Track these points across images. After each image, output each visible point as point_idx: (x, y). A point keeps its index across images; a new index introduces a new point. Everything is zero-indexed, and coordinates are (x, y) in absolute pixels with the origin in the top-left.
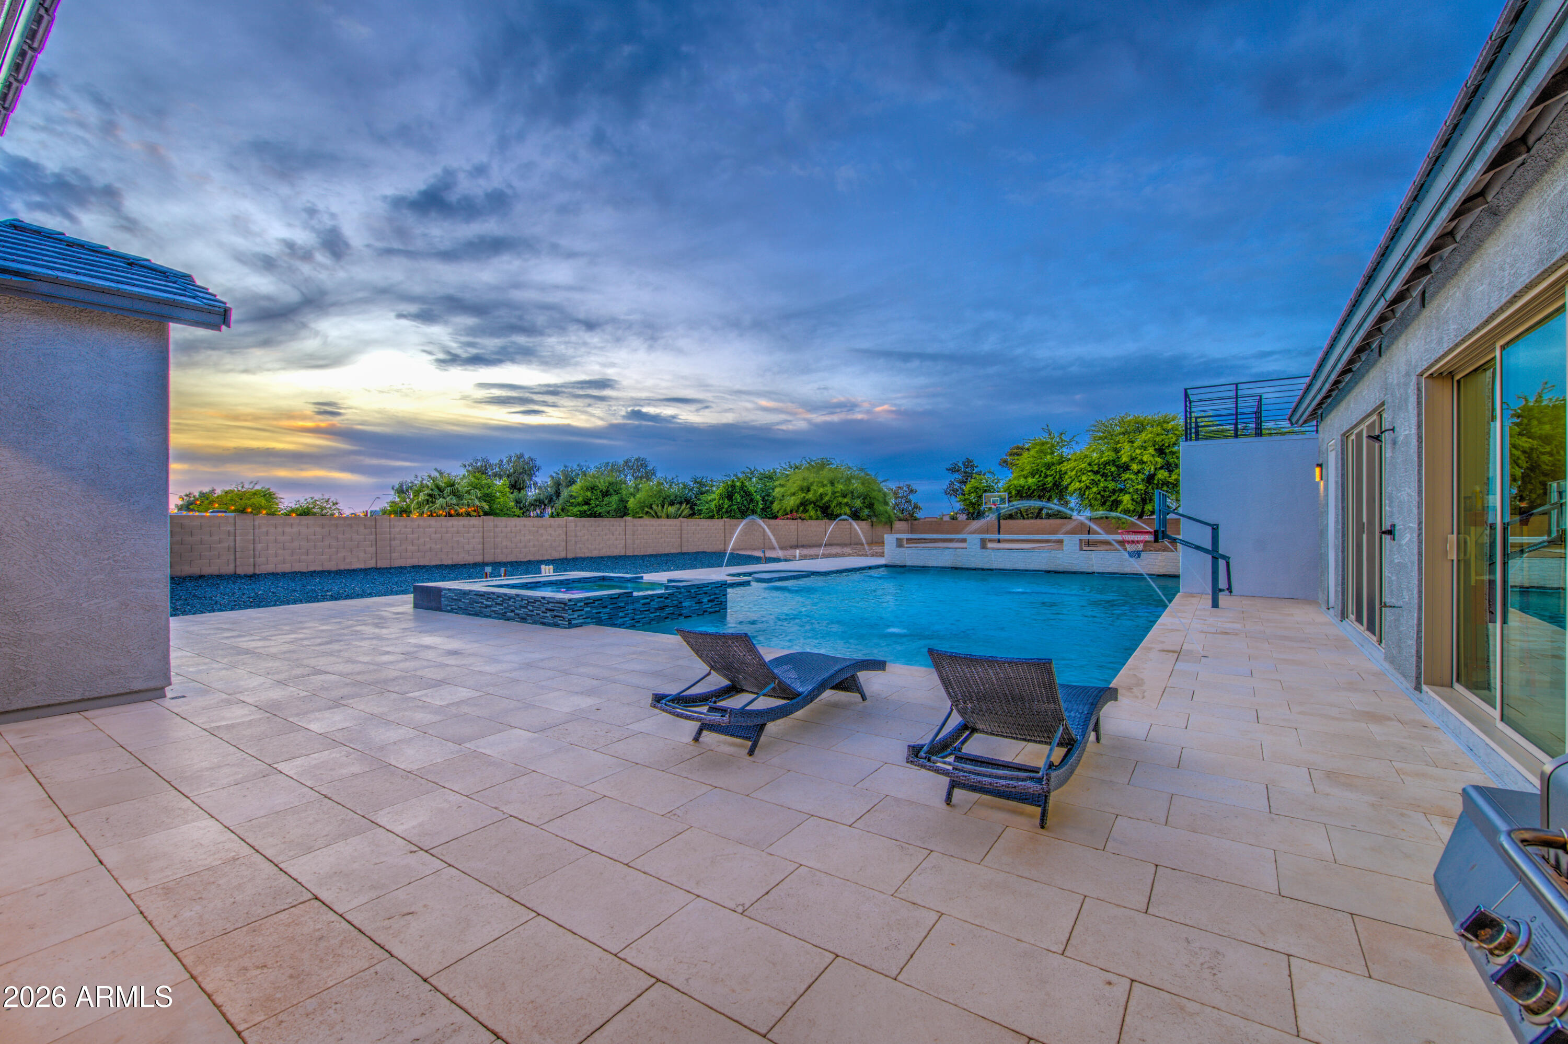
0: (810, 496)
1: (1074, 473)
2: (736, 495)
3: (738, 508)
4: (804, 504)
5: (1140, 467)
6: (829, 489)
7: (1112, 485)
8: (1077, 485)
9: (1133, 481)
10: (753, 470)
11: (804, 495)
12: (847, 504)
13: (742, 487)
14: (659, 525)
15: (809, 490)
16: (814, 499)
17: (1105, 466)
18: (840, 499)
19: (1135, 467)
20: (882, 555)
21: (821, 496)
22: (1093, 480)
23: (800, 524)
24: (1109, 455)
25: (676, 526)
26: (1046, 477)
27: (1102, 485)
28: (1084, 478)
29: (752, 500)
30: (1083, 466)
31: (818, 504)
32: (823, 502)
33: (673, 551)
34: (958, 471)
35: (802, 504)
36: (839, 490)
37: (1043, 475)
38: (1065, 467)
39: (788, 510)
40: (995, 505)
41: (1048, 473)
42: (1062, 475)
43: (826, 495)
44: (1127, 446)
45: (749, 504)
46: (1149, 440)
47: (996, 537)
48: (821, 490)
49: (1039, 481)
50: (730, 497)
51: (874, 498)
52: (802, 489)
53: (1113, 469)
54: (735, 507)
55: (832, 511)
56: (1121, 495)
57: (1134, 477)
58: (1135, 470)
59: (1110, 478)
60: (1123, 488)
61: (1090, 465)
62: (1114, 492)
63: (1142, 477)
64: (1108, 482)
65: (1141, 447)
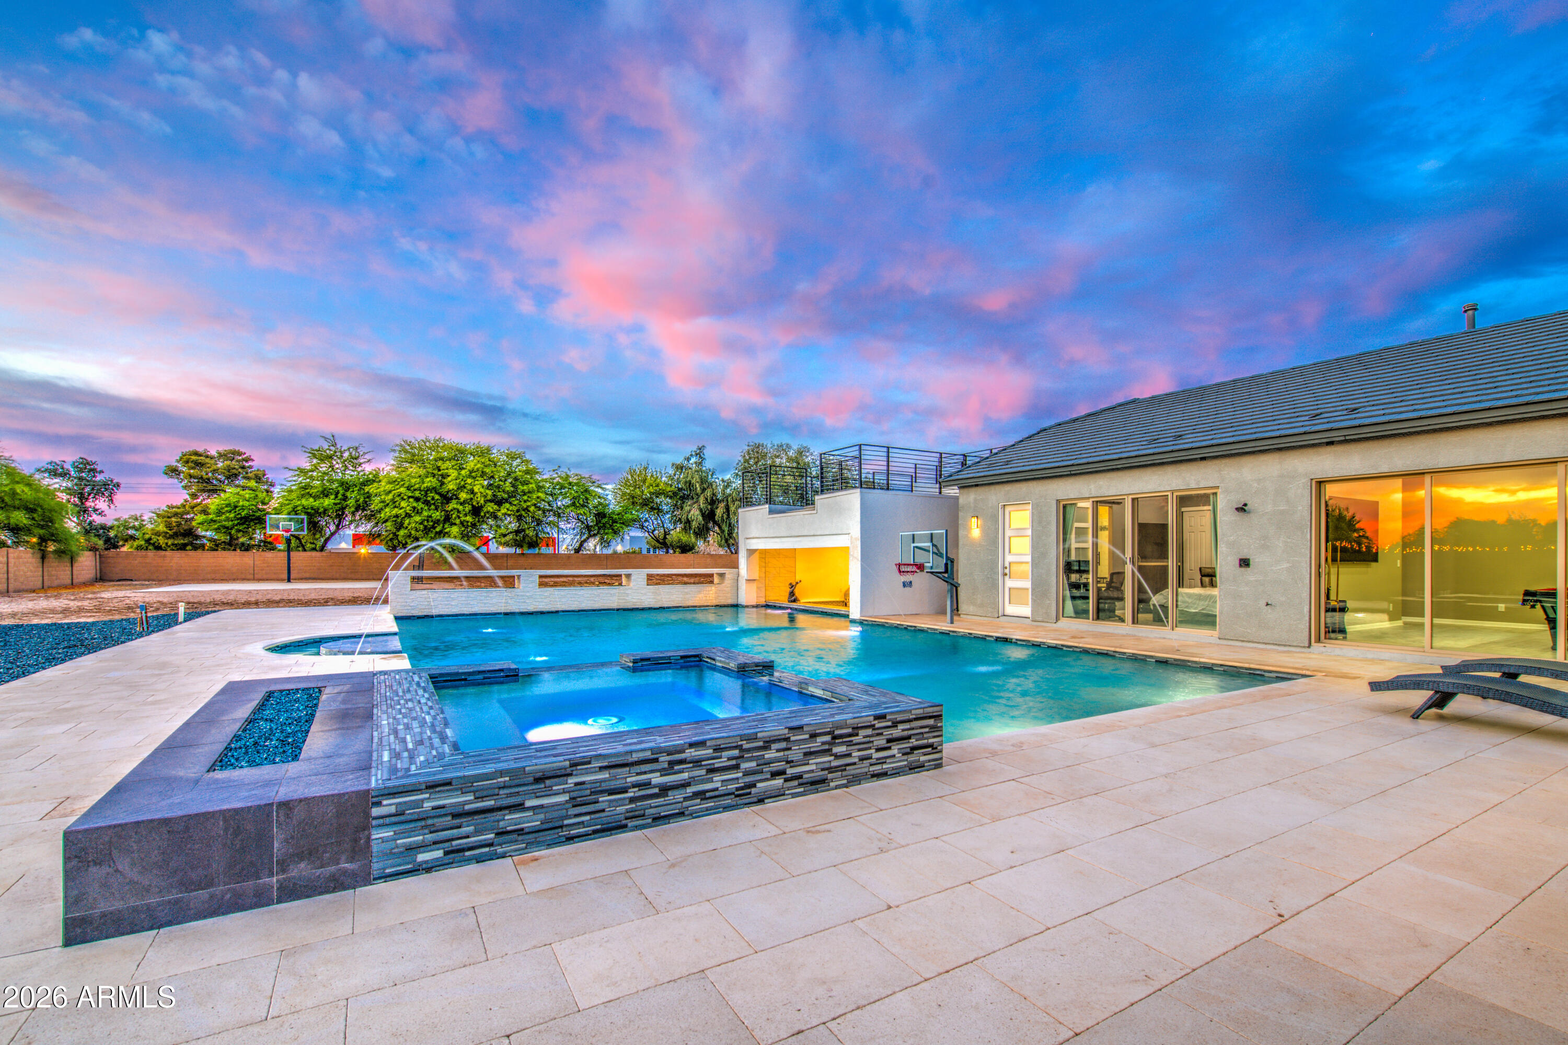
1: (390, 496)
5: (469, 497)
7: (437, 515)
8: (395, 511)
9: (459, 511)
17: (426, 493)
19: (463, 496)
22: (414, 508)
24: (430, 482)
26: (345, 498)
27: (425, 513)
28: (403, 504)
30: (402, 490)
37: (340, 496)
38: (371, 489)
41: (348, 494)
42: (369, 496)
44: (453, 474)
46: (478, 470)
53: (437, 497)
56: (446, 526)
57: (461, 508)
58: (462, 500)
59: (433, 507)
60: (447, 519)
61: (408, 488)
62: (437, 522)
63: (468, 508)
64: (432, 511)
65: (470, 476)
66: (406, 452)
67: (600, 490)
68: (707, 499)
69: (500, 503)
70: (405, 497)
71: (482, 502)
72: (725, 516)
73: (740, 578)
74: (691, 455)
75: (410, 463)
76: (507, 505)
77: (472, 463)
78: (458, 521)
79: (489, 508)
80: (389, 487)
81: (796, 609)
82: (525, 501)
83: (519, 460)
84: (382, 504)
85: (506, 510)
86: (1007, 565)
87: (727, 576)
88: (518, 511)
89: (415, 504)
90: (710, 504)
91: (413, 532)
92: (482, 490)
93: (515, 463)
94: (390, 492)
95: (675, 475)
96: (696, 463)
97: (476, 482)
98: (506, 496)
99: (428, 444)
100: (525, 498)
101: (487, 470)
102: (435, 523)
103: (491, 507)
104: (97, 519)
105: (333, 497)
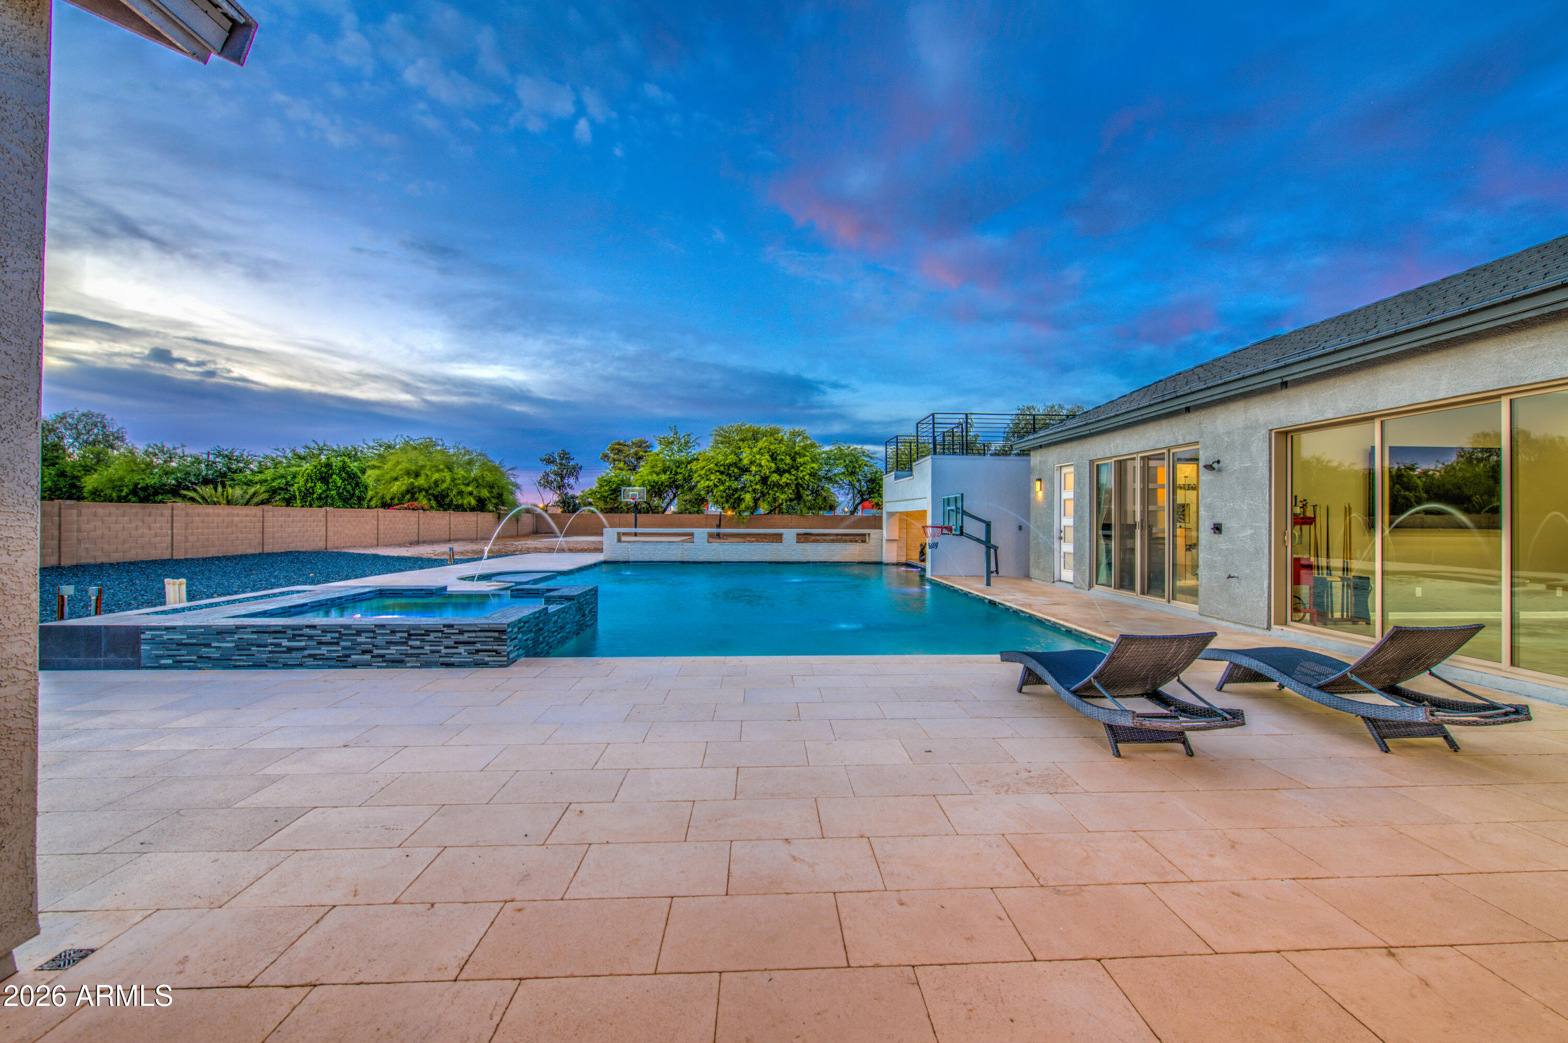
0: (421, 481)
1: (702, 471)
2: (334, 476)
3: (338, 494)
4: (411, 492)
5: (757, 469)
6: (447, 475)
7: (735, 484)
8: (707, 483)
9: (751, 481)
10: (321, 445)
11: (412, 480)
12: (471, 494)
13: (344, 468)
14: (229, 515)
15: (417, 475)
16: (426, 486)
17: (729, 467)
18: (462, 487)
19: (753, 469)
20: (599, 550)
21: (436, 484)
22: (719, 479)
23: (421, 515)
24: (731, 459)
25: (255, 516)
26: (676, 473)
27: (727, 484)
28: (713, 477)
29: (357, 484)
30: (712, 466)
31: (431, 492)
32: (439, 489)
33: (250, 551)
34: (552, 462)
35: (408, 492)
36: (459, 476)
37: (673, 472)
38: (695, 465)
39: (388, 498)
40: (633, 499)
41: (679, 470)
42: (691, 473)
43: (443, 481)
44: (747, 451)
45: (353, 490)
46: (766, 447)
47: (633, 530)
48: (436, 476)
49: (670, 478)
50: (325, 479)
51: (502, 488)
52: (408, 473)
53: (736, 470)
54: (334, 493)
55: (451, 501)
56: (743, 493)
57: (752, 478)
58: (753, 472)
59: (733, 478)
60: (744, 487)
61: (716, 465)
62: (736, 490)
63: (758, 478)
64: (732, 482)
65: (759, 453)
66: (721, 435)
69: (780, 473)
70: (714, 471)
71: (767, 473)
73: (883, 538)
75: (721, 443)
76: (786, 475)
77: (763, 442)
78: (750, 489)
80: (704, 464)
83: (799, 438)
85: (786, 479)
86: (1062, 529)
87: (873, 536)
88: (796, 480)
93: (796, 440)
94: (704, 467)
97: (764, 457)
98: (786, 468)
99: (734, 428)
101: (772, 447)
102: (734, 491)
103: (775, 477)
104: (571, 492)
105: (668, 473)
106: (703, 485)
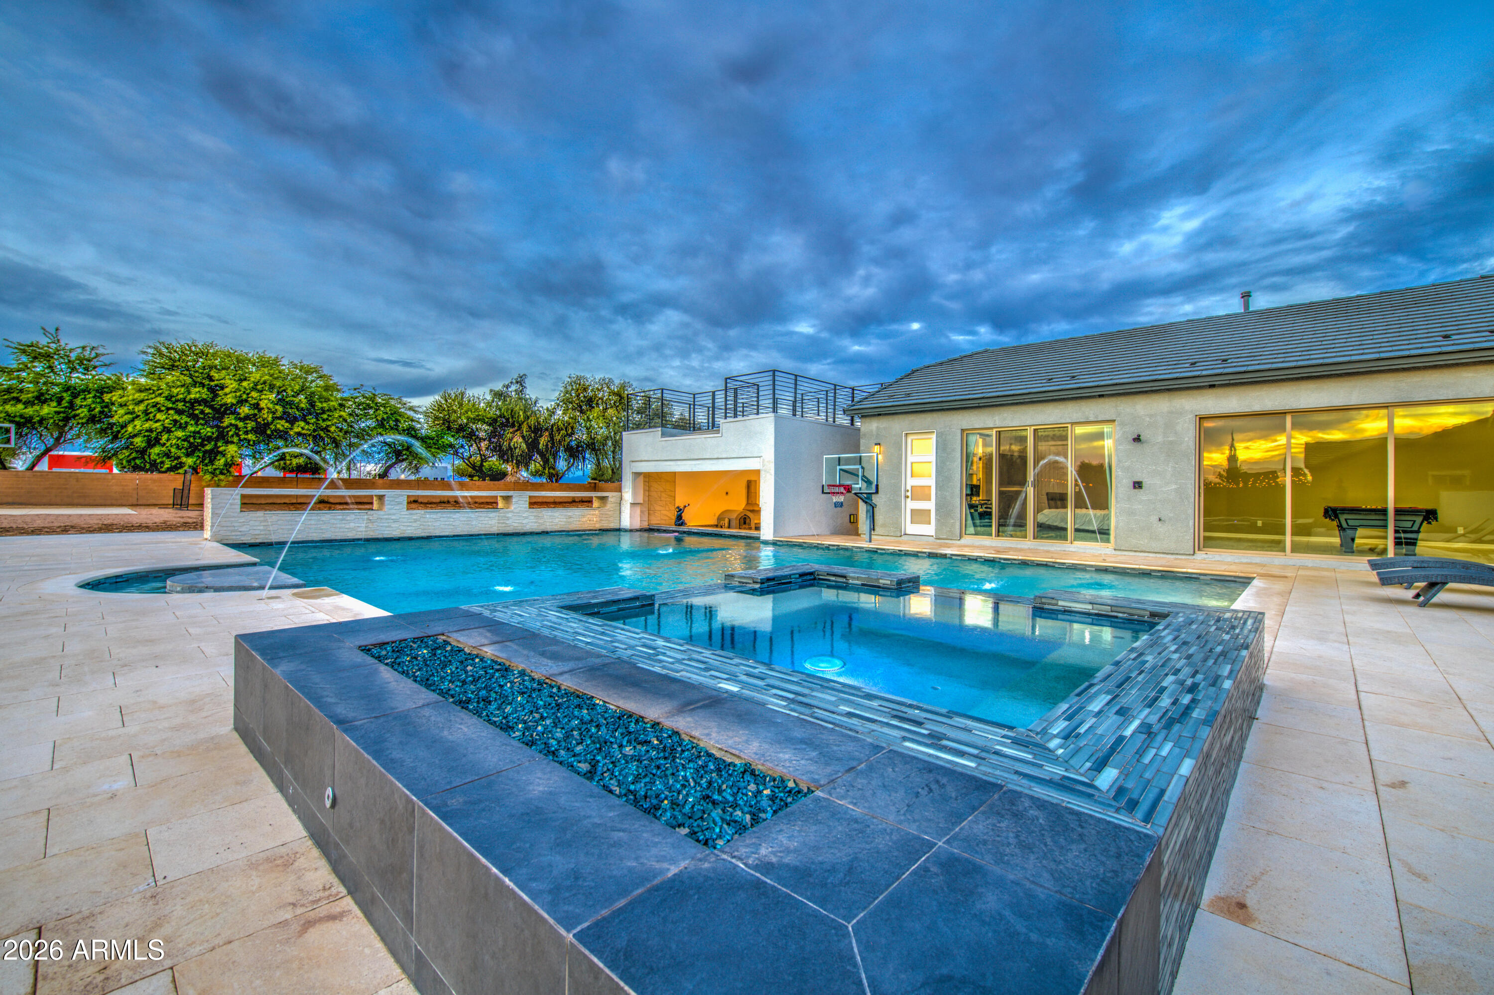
1: (142, 407)
5: (252, 412)
7: (207, 431)
8: (148, 425)
9: (236, 427)
17: (194, 405)
19: (245, 410)
22: (175, 421)
24: (196, 393)
27: (192, 429)
37: (65, 403)
38: (112, 397)
42: (108, 406)
44: (231, 385)
46: (265, 383)
53: (207, 410)
56: (220, 444)
57: (241, 424)
58: (242, 415)
59: (202, 421)
60: (222, 436)
61: (169, 398)
62: (209, 439)
63: (251, 425)
64: (200, 427)
65: (254, 389)
66: (161, 355)
67: (411, 413)
68: (530, 427)
69: (293, 421)
70: (163, 408)
71: (270, 419)
72: (550, 445)
73: (623, 502)
74: (511, 383)
75: (169, 369)
76: (302, 424)
77: (256, 375)
79: (278, 426)
80: (139, 396)
81: (684, 532)
82: (324, 420)
83: (315, 375)
84: (131, 416)
85: (300, 429)
86: (909, 488)
87: (610, 499)
88: (315, 431)
89: (177, 417)
90: (533, 432)
91: (173, 450)
92: (271, 406)
93: (310, 378)
94: (142, 401)
95: (493, 401)
96: (516, 391)
97: (263, 397)
98: (300, 413)
99: (193, 349)
100: (325, 416)
101: (276, 383)
102: (203, 440)
103: (282, 425)
105: (54, 403)
106: (138, 427)
